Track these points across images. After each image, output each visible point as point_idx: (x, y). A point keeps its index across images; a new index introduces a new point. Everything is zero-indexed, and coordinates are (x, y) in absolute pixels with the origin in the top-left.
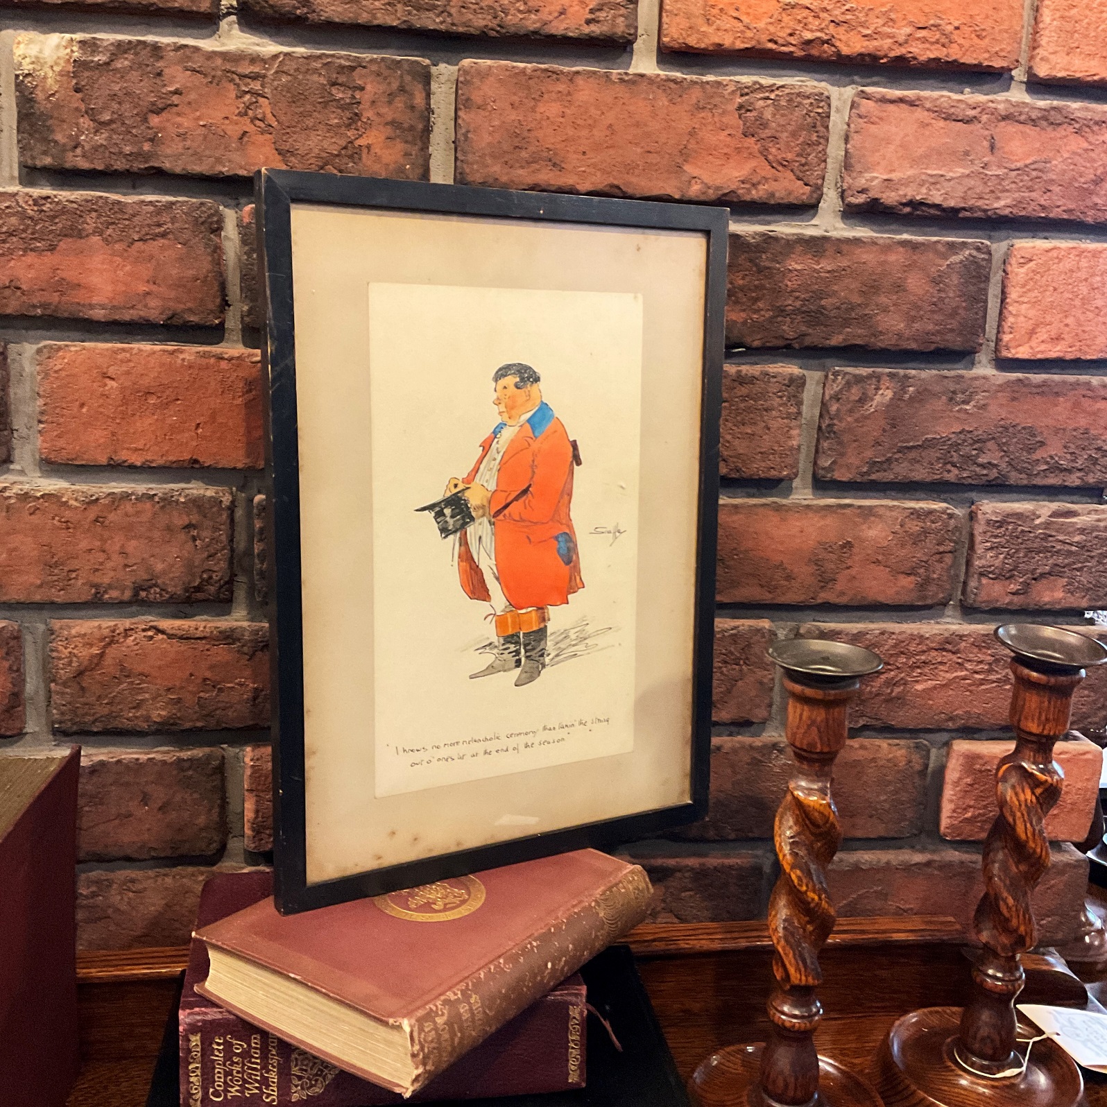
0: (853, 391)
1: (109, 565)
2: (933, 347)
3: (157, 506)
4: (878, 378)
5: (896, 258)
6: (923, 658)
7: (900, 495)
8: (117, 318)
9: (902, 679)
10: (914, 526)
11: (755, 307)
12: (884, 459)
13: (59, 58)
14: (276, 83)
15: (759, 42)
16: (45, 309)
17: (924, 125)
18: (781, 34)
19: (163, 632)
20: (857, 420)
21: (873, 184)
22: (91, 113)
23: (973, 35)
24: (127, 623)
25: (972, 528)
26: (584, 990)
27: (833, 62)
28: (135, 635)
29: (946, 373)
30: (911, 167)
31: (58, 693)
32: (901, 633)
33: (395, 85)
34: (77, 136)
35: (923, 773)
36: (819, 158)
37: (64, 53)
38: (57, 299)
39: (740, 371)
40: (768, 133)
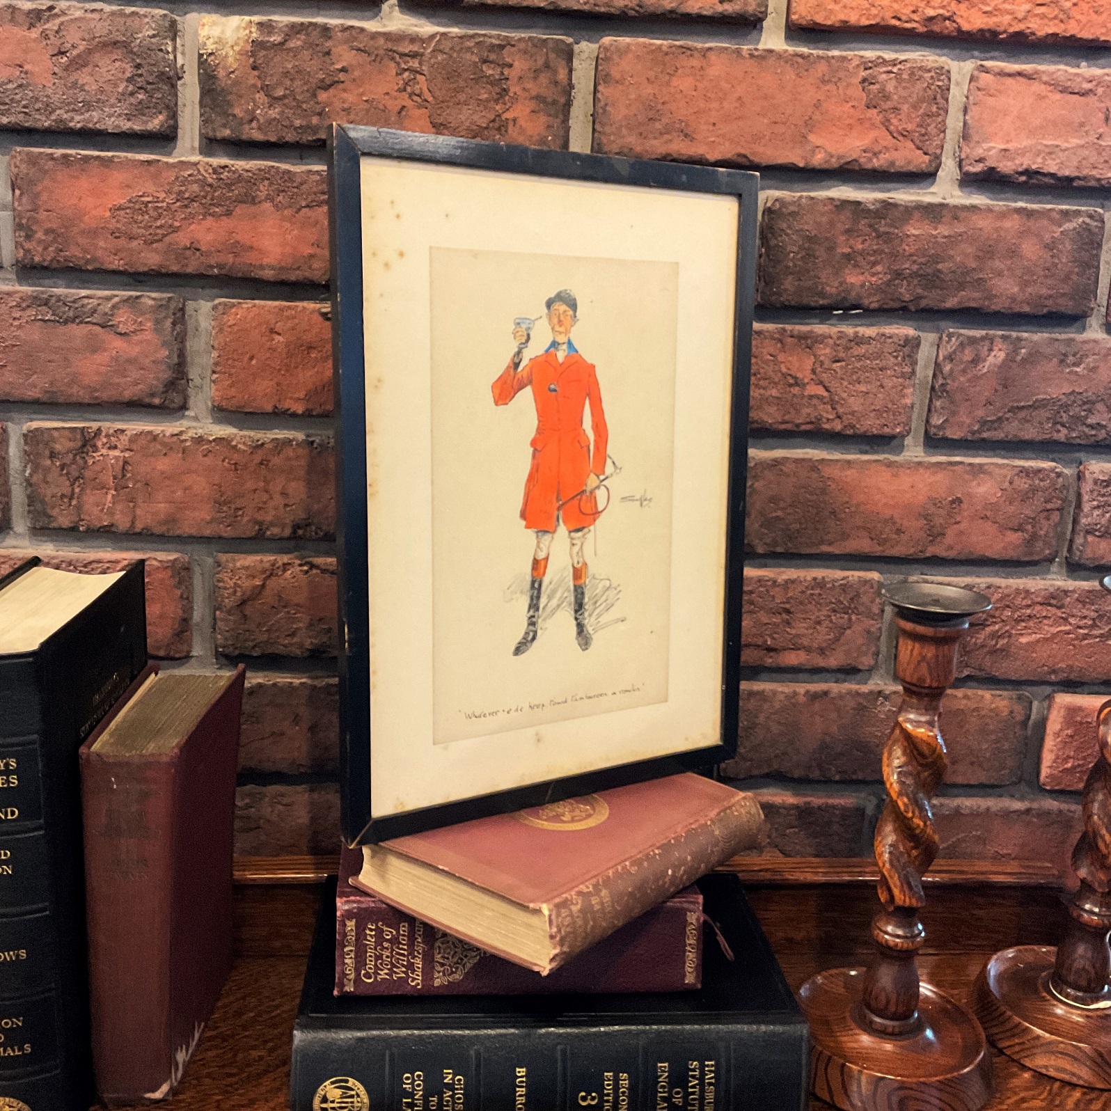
0: (967, 352)
1: (271, 504)
2: (1045, 310)
3: (315, 451)
4: (992, 340)
5: (1012, 224)
6: (1028, 611)
7: (1011, 454)
8: (284, 277)
9: (1007, 631)
10: (1023, 484)
11: (874, 270)
12: (995, 418)
13: (238, 38)
14: (432, 61)
15: (883, 19)
16: (221, 269)
17: (1041, 98)
18: (905, 11)
19: (317, 567)
20: (969, 381)
21: (990, 153)
22: (266, 89)
23: (1091, 11)
24: (285, 558)
25: (1079, 488)
26: (701, 898)
27: (954, 37)
28: (292, 570)
29: (1057, 336)
30: (1028, 137)
31: (222, 620)
32: (1007, 587)
33: (540, 62)
34: (254, 111)
35: (1024, 724)
36: (939, 129)
37: (243, 33)
38: (231, 260)
39: (857, 332)
40: (889, 104)
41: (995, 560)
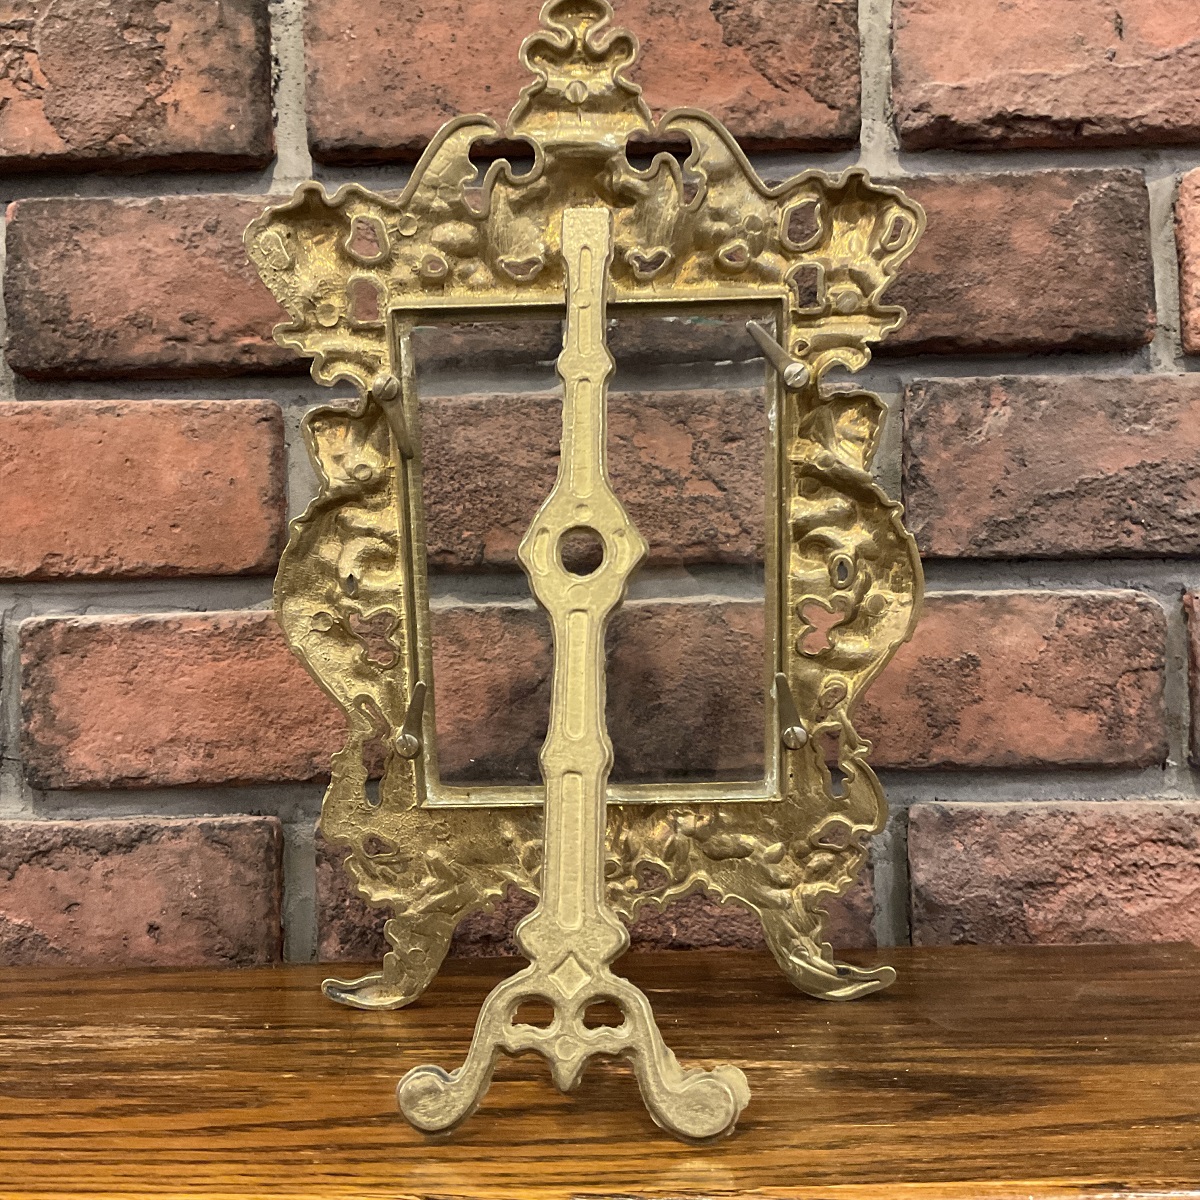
41: (1054, 764)
